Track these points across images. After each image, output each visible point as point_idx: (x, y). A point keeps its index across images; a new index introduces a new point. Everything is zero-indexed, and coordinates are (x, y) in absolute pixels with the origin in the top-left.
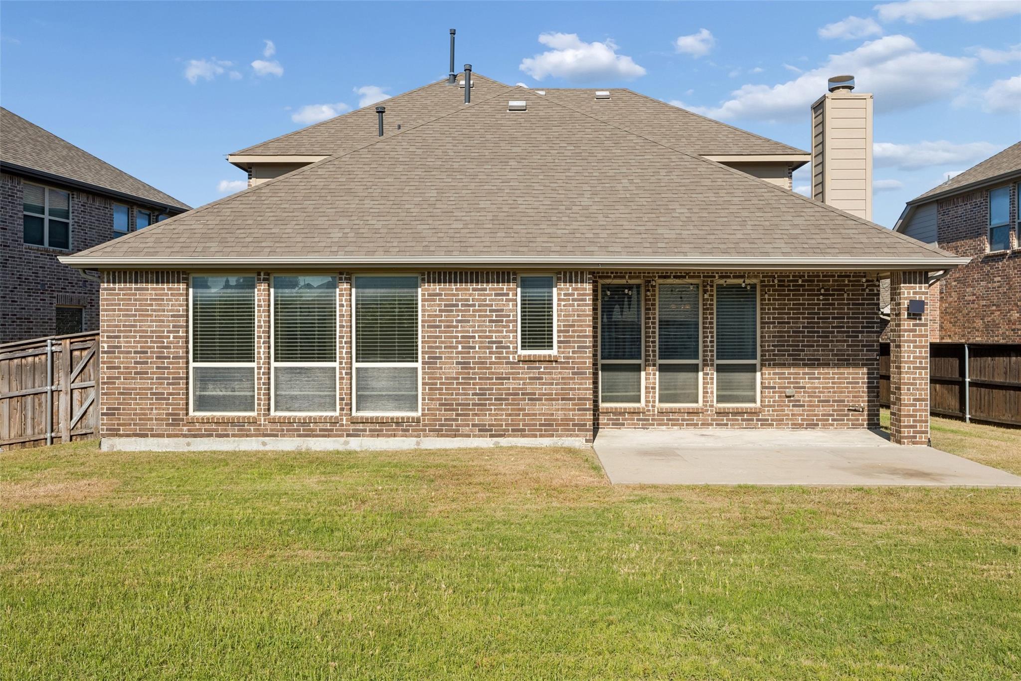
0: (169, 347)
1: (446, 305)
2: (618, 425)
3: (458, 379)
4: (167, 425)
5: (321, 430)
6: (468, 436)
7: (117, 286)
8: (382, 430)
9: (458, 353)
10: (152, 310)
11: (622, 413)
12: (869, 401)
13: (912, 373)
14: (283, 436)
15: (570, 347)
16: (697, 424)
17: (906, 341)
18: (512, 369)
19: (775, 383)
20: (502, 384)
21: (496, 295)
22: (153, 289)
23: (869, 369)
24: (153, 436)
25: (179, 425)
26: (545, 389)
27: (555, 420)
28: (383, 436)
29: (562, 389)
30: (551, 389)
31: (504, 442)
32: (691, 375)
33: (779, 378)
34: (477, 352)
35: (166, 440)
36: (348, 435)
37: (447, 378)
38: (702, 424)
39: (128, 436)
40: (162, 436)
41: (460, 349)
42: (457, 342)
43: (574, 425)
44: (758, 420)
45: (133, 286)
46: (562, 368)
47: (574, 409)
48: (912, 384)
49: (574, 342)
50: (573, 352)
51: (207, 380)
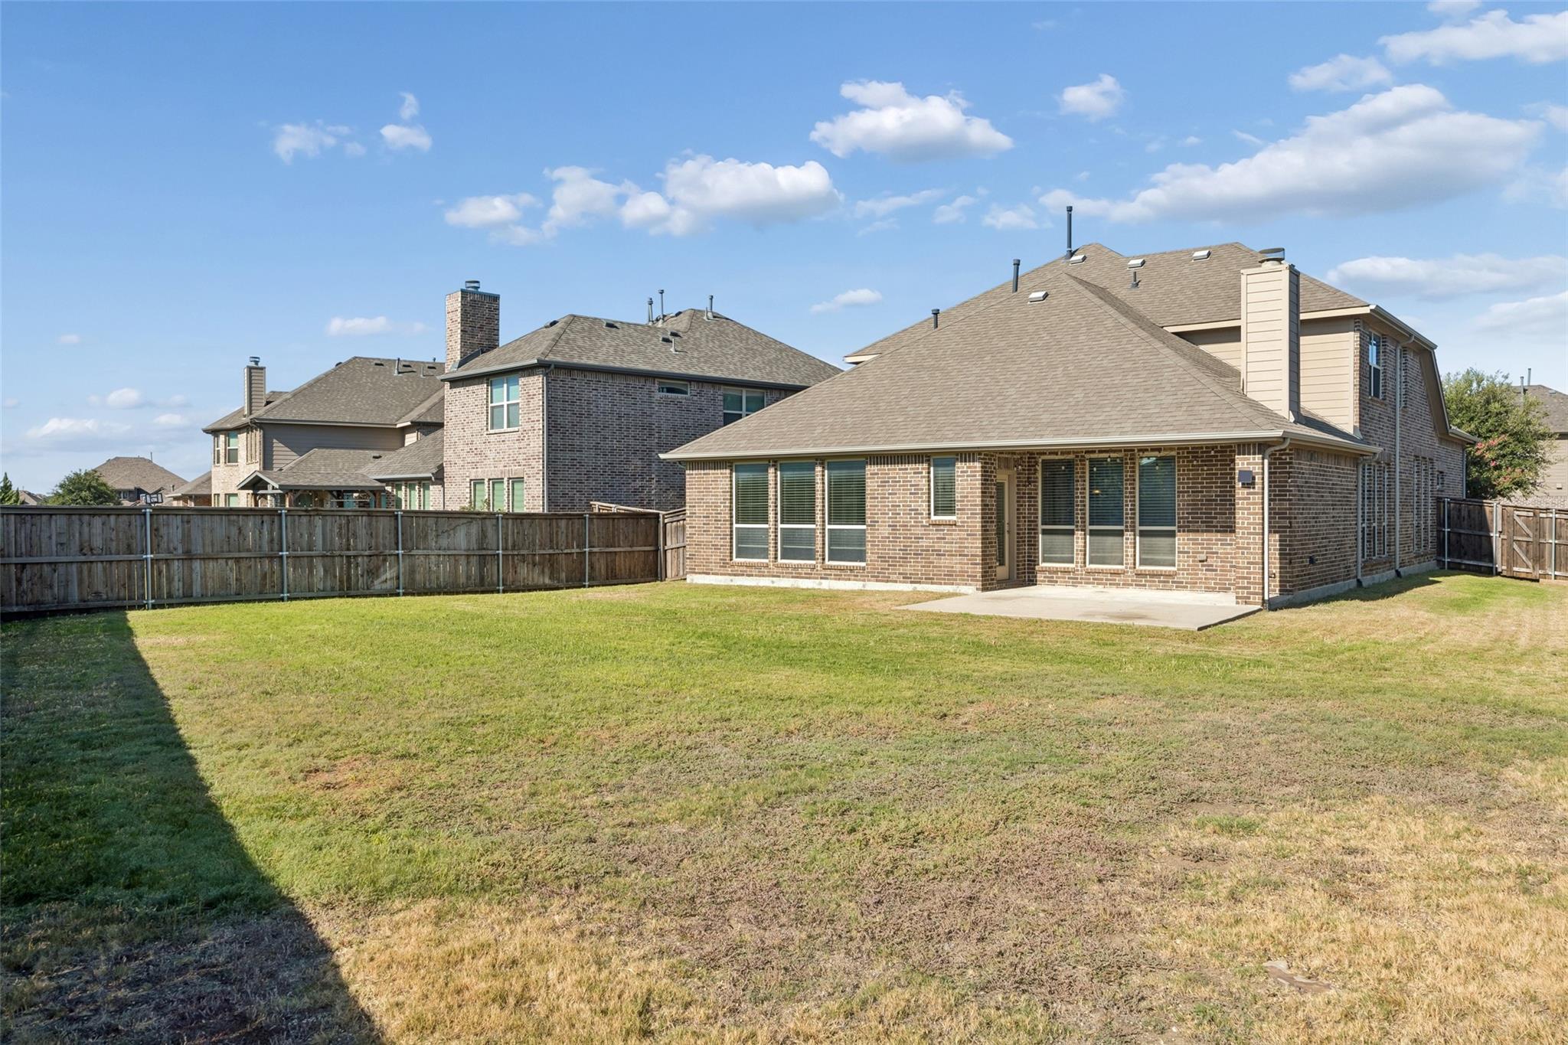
0: (721, 514)
1: (881, 482)
2: (1052, 582)
3: (889, 538)
4: (720, 566)
5: (805, 573)
6: (896, 582)
7: (694, 472)
8: (841, 575)
9: (889, 518)
10: (713, 488)
11: (1056, 572)
13: (1246, 538)
14: (783, 577)
15: (965, 514)
16: (1119, 584)
17: (1240, 509)
18: (925, 530)
19: (1189, 548)
20: (918, 542)
21: (914, 473)
22: (712, 474)
24: (713, 574)
25: (726, 567)
27: (954, 572)
28: (843, 579)
29: (960, 547)
30: (952, 547)
31: (919, 587)
32: (1117, 539)
33: (1194, 544)
34: (902, 518)
35: (719, 577)
36: (822, 578)
37: (882, 537)
38: (1123, 584)
39: (700, 573)
40: (717, 574)
41: (890, 515)
42: (889, 510)
43: (968, 576)
44: (1173, 582)
45: (702, 472)
46: (960, 530)
47: (968, 563)
48: (1246, 548)
49: (968, 509)
50: (968, 518)
51: (743, 536)
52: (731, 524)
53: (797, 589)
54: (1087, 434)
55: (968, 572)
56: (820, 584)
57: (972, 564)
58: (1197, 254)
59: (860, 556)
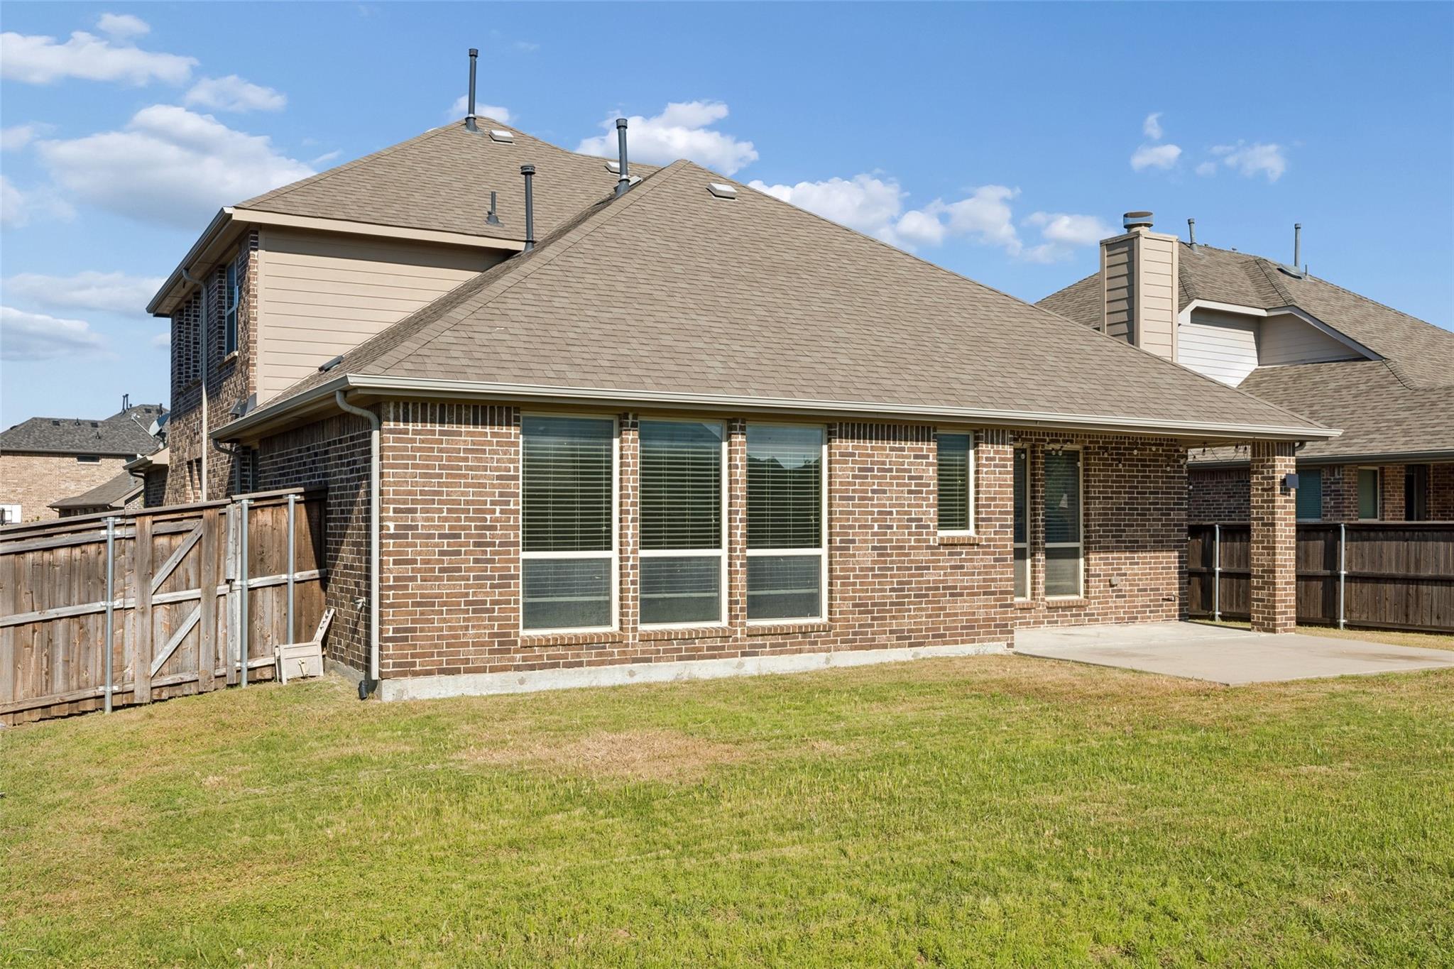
0: (494, 528)
1: (860, 470)
3: (873, 569)
4: (492, 652)
5: (709, 649)
6: (885, 647)
7: (410, 426)
8: (784, 645)
9: (874, 534)
10: (468, 468)
12: (1180, 589)
14: (658, 660)
15: (992, 526)
16: (1029, 623)
17: (1280, 519)
18: (933, 554)
19: (1100, 570)
20: (922, 575)
21: (916, 457)
22: (468, 434)
23: (1180, 552)
24: (467, 671)
25: (508, 651)
26: (967, 581)
27: (977, 621)
28: (787, 652)
29: (985, 580)
30: (973, 581)
31: (925, 652)
33: (1105, 564)
34: (895, 535)
35: (488, 677)
36: (744, 654)
37: (861, 569)
38: (1035, 623)
39: (429, 673)
40: (481, 670)
41: (876, 529)
42: (874, 520)
43: (996, 626)
44: (1086, 615)
45: (437, 427)
46: (984, 553)
47: (995, 606)
48: (1284, 566)
49: (997, 520)
50: (996, 533)
51: (537, 578)
53: (692, 682)
55: (994, 620)
56: (740, 665)
57: (1001, 606)
59: (809, 605)
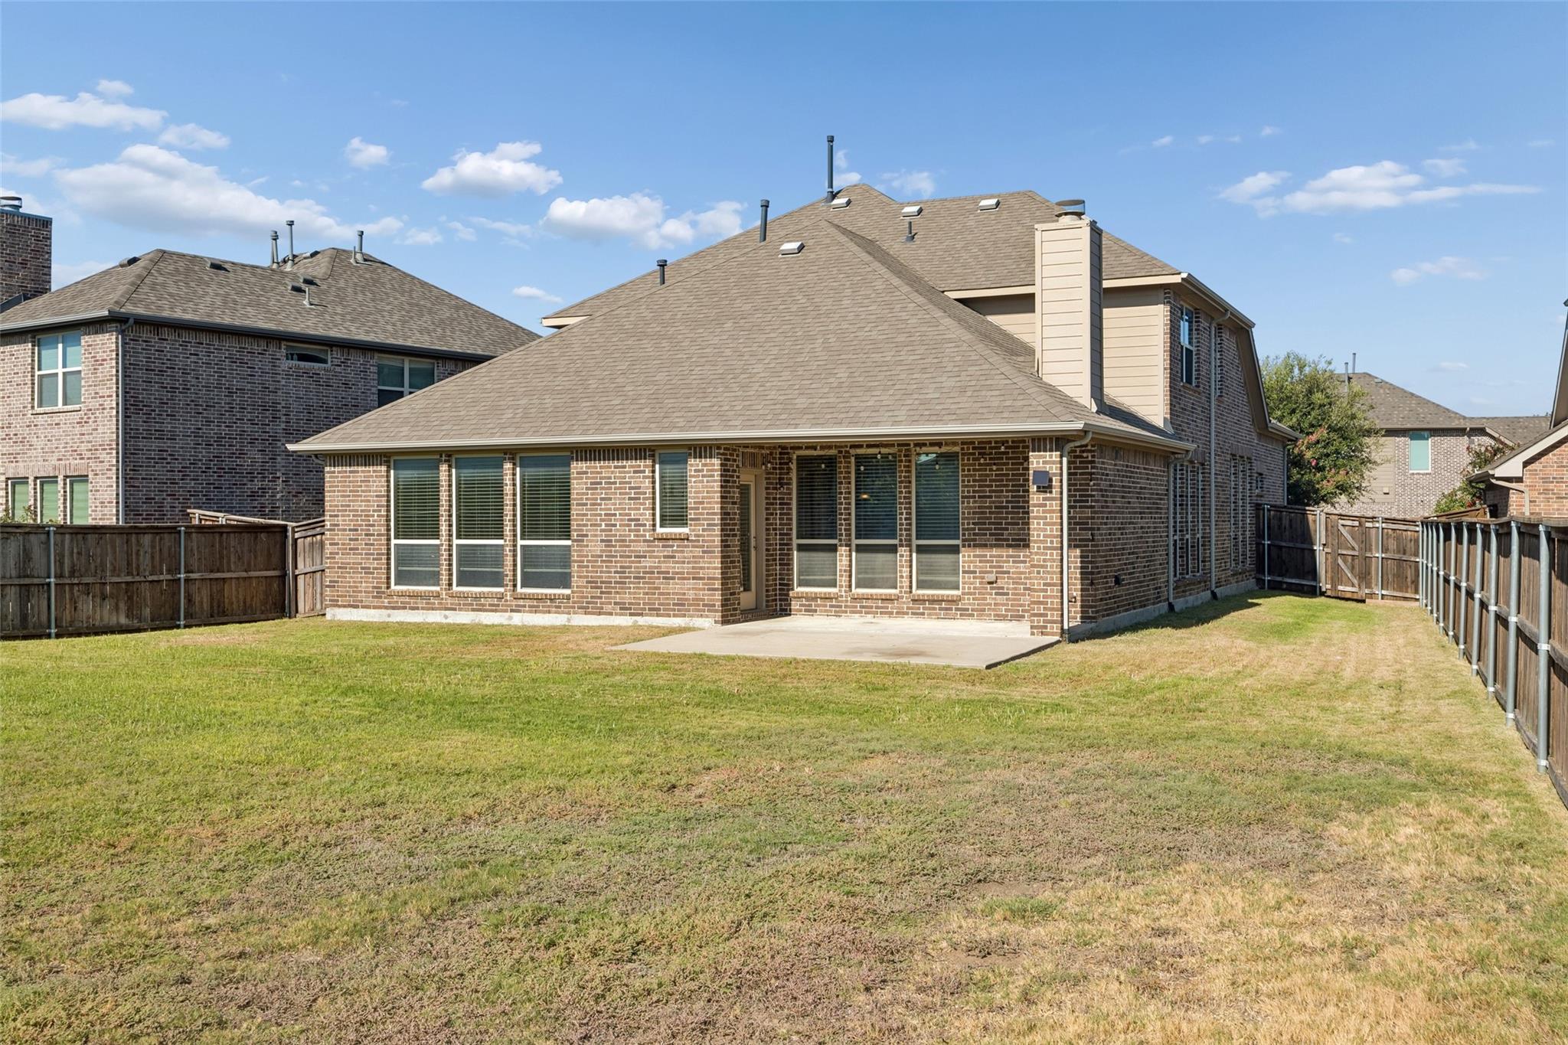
0: (373, 525)
1: (592, 483)
2: (810, 611)
3: (601, 556)
4: (373, 597)
5: (490, 605)
6: (611, 614)
7: (336, 469)
8: (538, 607)
9: (602, 531)
10: (363, 491)
11: (815, 599)
13: (1042, 554)
14: (460, 610)
15: (699, 525)
16: (892, 613)
17: (1036, 518)
18: (649, 546)
19: (975, 567)
20: (640, 562)
21: (635, 472)
22: (363, 472)
24: (363, 607)
25: (381, 597)
26: (678, 567)
27: (686, 600)
28: (540, 612)
29: (693, 568)
30: (683, 568)
31: (641, 621)
32: (889, 557)
33: (980, 562)
34: (619, 531)
35: (372, 611)
36: (512, 611)
37: (592, 556)
38: (897, 613)
39: (345, 606)
40: (369, 607)
41: (603, 527)
42: (601, 520)
43: (704, 605)
44: (957, 609)
45: (348, 469)
46: (693, 546)
47: (704, 589)
48: (1042, 566)
49: (704, 519)
50: (703, 530)
51: (405, 556)
52: (389, 540)
53: (480, 625)
54: (853, 423)
55: (703, 600)
57: (709, 590)
58: (984, 203)
59: (564, 581)
